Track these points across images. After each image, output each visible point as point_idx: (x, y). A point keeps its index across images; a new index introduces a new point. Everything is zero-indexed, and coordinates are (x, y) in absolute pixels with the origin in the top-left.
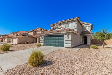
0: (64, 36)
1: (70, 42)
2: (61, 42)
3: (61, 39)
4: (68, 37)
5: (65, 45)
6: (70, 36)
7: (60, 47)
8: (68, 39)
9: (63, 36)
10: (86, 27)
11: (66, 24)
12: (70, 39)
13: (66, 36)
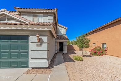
0: (28, 40)
1: (45, 54)
2: (19, 56)
3: (19, 47)
4: (40, 42)
5: (32, 63)
6: (45, 39)
7: (15, 67)
8: (39, 48)
9: (25, 38)
10: (61, 31)
11: (33, 16)
12: (45, 47)
13: (33, 39)
